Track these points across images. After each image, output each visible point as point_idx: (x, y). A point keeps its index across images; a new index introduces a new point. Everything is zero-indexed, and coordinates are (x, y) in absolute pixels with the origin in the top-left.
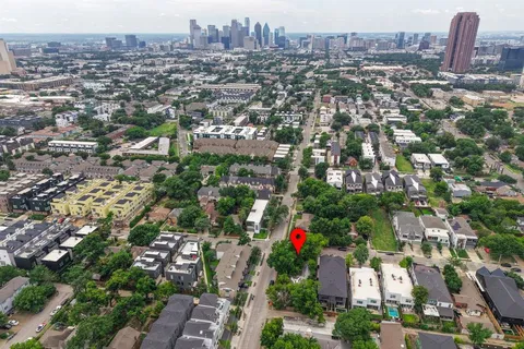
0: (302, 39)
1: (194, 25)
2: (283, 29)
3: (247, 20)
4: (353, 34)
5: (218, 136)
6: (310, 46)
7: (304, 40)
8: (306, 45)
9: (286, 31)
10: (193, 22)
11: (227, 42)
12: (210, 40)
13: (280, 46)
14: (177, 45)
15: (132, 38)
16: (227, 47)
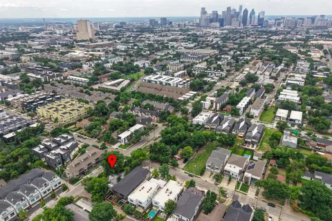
0: (276, 20)
1: (204, 11)
2: (263, 13)
3: (241, 7)
4: (323, 16)
5: (156, 82)
6: (282, 25)
7: (278, 20)
8: (279, 24)
9: (265, 14)
10: (203, 9)
11: (222, 22)
12: (211, 21)
13: (259, 25)
14: (191, 24)
15: (164, 20)
16: (222, 25)
